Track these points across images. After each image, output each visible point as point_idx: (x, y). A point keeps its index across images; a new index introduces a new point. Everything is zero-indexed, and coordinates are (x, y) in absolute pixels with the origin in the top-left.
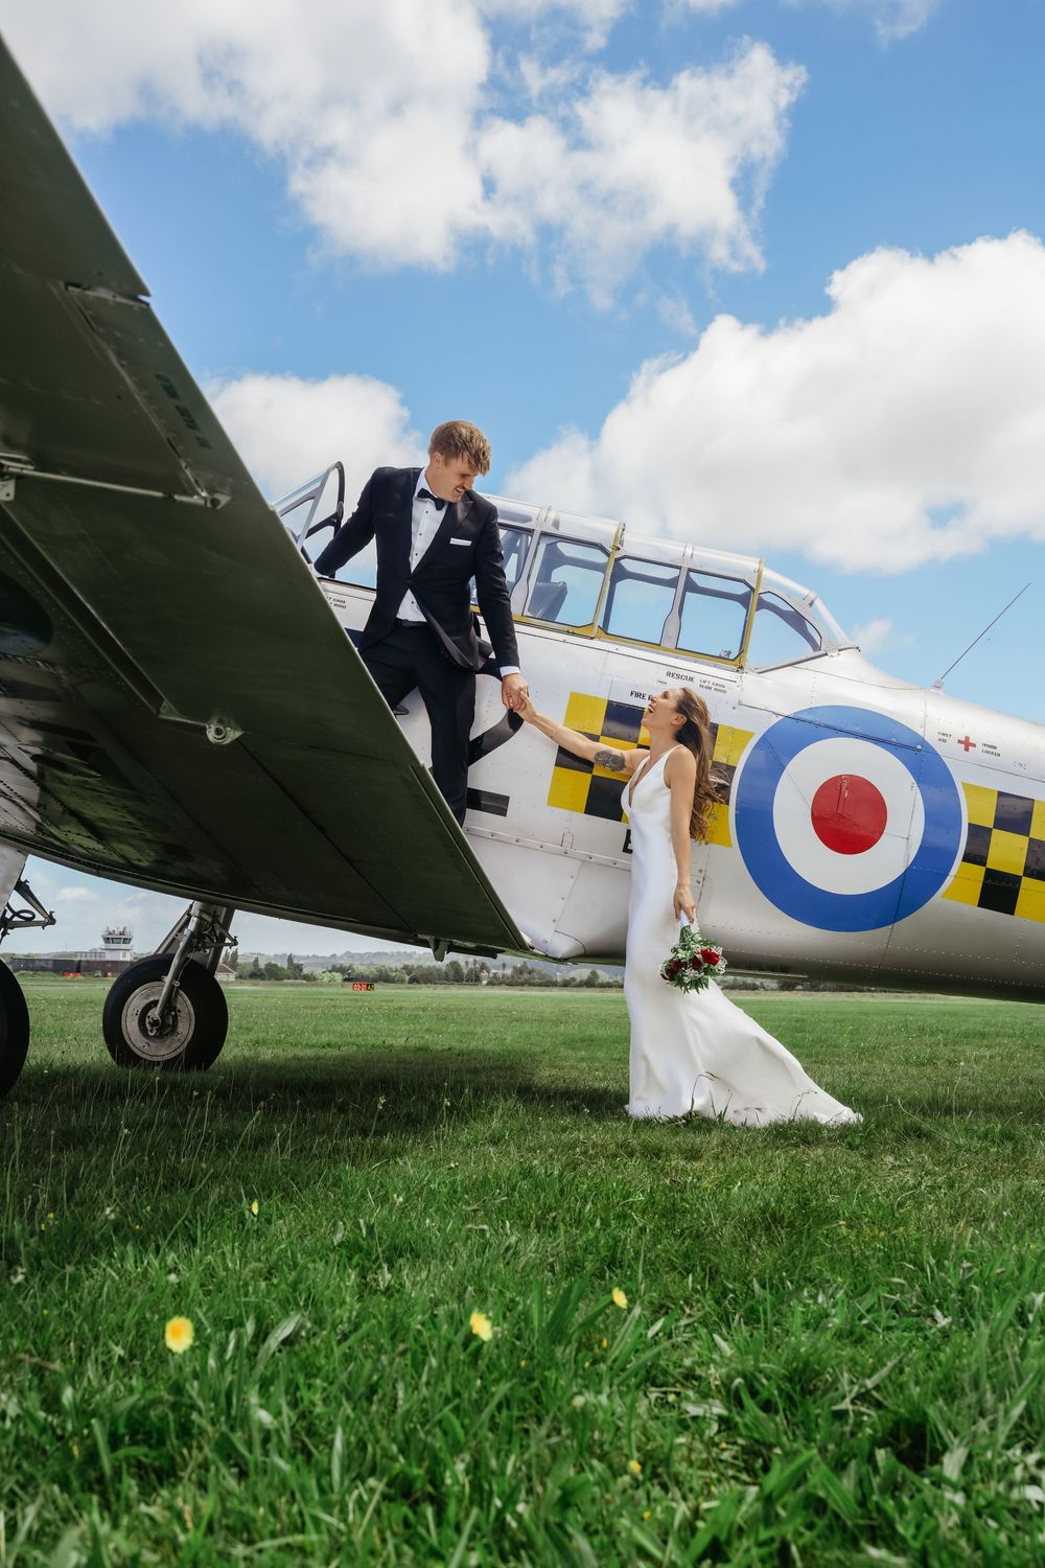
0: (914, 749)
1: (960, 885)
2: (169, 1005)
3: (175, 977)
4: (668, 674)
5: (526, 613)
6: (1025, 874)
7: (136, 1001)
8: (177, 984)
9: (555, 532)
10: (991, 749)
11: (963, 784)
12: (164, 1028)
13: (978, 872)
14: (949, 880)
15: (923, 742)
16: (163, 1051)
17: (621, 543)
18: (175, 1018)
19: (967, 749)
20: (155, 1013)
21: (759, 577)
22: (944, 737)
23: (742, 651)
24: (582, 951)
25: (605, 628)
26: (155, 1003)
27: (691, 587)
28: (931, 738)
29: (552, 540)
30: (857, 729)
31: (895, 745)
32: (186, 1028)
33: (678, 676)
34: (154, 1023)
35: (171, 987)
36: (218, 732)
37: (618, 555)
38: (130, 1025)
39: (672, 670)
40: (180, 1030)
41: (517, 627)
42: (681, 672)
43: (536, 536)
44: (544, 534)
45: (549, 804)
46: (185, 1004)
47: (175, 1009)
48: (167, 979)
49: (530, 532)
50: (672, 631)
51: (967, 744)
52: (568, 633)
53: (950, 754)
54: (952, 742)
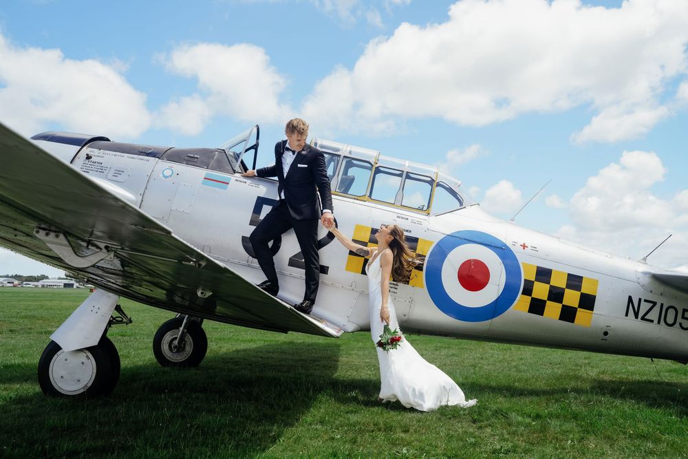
0: (502, 248)
1: (521, 304)
2: (182, 339)
3: (185, 328)
4: (398, 217)
5: (337, 190)
6: (549, 299)
7: (167, 338)
8: (185, 331)
9: (350, 156)
10: (534, 248)
11: (523, 263)
12: (180, 348)
13: (529, 299)
14: (516, 302)
15: (506, 245)
16: (179, 358)
17: (378, 160)
18: (185, 345)
19: (524, 249)
20: (176, 342)
21: (437, 176)
22: (514, 244)
23: (428, 207)
24: (359, 329)
25: (370, 196)
26: (176, 338)
27: (408, 177)
28: (509, 244)
29: (349, 159)
30: (478, 240)
31: (494, 247)
32: (189, 349)
33: (402, 218)
34: (176, 347)
35: (183, 332)
36: (202, 293)
37: (377, 166)
38: (165, 347)
39: (399, 215)
40: (186, 349)
41: (333, 196)
42: (403, 216)
43: (342, 157)
44: (345, 157)
45: (346, 270)
46: (189, 339)
47: (185, 341)
48: (181, 329)
49: (339, 156)
50: (399, 198)
51: (524, 246)
52: (355, 199)
53: (517, 251)
54: (518, 245)
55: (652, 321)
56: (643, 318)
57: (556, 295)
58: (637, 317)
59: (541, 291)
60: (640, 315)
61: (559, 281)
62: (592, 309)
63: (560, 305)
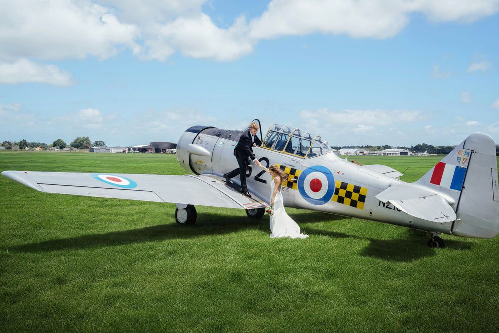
1: (334, 198)
10: (343, 174)
11: (336, 180)
14: (332, 198)
15: (331, 172)
22: (335, 171)
30: (320, 170)
31: (326, 173)
37: (292, 137)
51: (339, 173)
55: (391, 208)
56: (387, 207)
57: (349, 194)
58: (384, 206)
59: (342, 193)
60: (385, 206)
61: (350, 188)
62: (364, 202)
63: (350, 200)
